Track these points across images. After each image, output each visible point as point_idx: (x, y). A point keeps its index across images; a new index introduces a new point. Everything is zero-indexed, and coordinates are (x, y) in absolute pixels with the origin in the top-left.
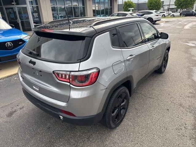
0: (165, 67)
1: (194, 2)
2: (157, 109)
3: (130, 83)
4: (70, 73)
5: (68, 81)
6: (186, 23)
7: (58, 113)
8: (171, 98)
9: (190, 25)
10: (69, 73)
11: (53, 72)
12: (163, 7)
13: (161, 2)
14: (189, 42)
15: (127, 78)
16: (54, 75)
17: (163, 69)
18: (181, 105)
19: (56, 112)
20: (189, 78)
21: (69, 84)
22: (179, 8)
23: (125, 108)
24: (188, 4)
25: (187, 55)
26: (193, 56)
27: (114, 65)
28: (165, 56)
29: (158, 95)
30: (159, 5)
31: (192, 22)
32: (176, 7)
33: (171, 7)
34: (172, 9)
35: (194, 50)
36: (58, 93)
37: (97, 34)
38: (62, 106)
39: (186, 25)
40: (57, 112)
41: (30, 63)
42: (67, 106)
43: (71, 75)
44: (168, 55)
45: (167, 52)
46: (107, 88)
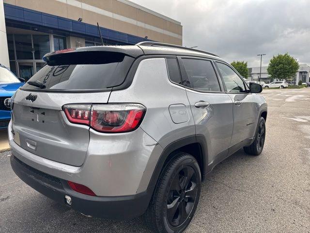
0: (262, 145)
1: (295, 70)
2: (254, 209)
3: (201, 148)
4: (91, 107)
5: (87, 122)
6: (287, 96)
7: (63, 191)
8: (276, 192)
9: (295, 97)
10: (89, 107)
11: (63, 107)
12: (251, 76)
13: (248, 69)
14: (296, 117)
15: (196, 136)
16: (63, 113)
17: (258, 148)
18: (296, 203)
19: (59, 188)
20: (304, 163)
21: (87, 128)
22: (275, 77)
23: (194, 199)
24: (288, 72)
25: (295, 133)
26: (306, 134)
27: (173, 108)
28: (259, 124)
29: (253, 186)
30: (245, 73)
31: (296, 94)
32: (270, 76)
33: (263, 76)
34: (264, 79)
35: (305, 127)
36: (68, 148)
37: (144, 56)
38: (70, 173)
39: (287, 97)
40: (62, 188)
41: (27, 99)
42: (80, 173)
43: (92, 110)
44: (264, 125)
45: (262, 120)
46: (157, 144)
